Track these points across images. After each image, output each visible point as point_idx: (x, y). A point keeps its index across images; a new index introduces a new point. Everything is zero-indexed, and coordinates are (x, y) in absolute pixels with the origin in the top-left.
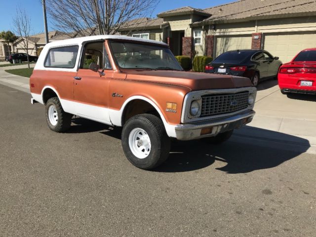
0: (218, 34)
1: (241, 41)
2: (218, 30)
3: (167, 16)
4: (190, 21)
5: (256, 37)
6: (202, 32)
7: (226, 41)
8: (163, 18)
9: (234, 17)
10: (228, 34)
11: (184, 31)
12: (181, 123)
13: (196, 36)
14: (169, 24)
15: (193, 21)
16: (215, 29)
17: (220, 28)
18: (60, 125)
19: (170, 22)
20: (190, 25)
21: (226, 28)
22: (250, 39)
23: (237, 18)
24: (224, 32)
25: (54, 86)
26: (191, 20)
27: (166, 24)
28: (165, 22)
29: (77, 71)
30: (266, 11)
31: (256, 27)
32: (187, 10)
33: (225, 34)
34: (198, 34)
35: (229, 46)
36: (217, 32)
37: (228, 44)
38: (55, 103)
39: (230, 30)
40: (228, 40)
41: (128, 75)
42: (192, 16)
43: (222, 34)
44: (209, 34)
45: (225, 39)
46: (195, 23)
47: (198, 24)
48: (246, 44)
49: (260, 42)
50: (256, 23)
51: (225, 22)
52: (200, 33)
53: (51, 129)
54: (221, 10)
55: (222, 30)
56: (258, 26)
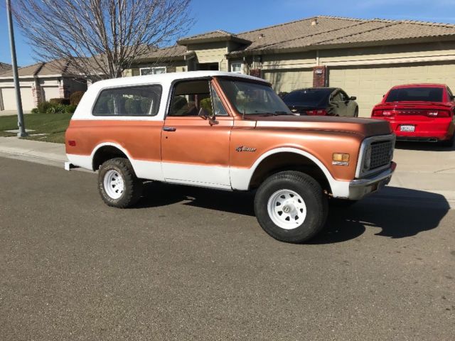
0: (266, 68)
1: (299, 77)
2: (266, 63)
3: (193, 42)
4: (225, 51)
5: (319, 72)
6: (242, 65)
7: (277, 76)
8: (185, 45)
9: (286, 46)
10: (280, 67)
11: (217, 63)
12: (355, 179)
13: (234, 70)
14: (195, 54)
15: (230, 51)
16: (262, 61)
17: (269, 60)
18: (129, 197)
19: (196, 51)
20: (227, 56)
21: (277, 60)
22: (311, 74)
23: (291, 46)
24: (275, 65)
25: (120, 143)
26: (227, 48)
27: (191, 54)
28: (190, 52)
29: (165, 119)
30: (328, 39)
31: (318, 58)
32: (219, 35)
33: (277, 67)
34: (237, 68)
35: (282, 84)
36: (265, 66)
37: (281, 81)
38: (118, 167)
39: (282, 62)
40: (280, 76)
41: (258, 122)
42: (228, 44)
43: (271, 68)
44: (253, 68)
45: (276, 75)
46: (233, 53)
47: (237, 54)
48: (306, 82)
49: (323, 77)
50: (318, 53)
51: (277, 52)
52: (239, 66)
53: (111, 205)
54: (262, 35)
55: (272, 63)
56: (319, 57)
